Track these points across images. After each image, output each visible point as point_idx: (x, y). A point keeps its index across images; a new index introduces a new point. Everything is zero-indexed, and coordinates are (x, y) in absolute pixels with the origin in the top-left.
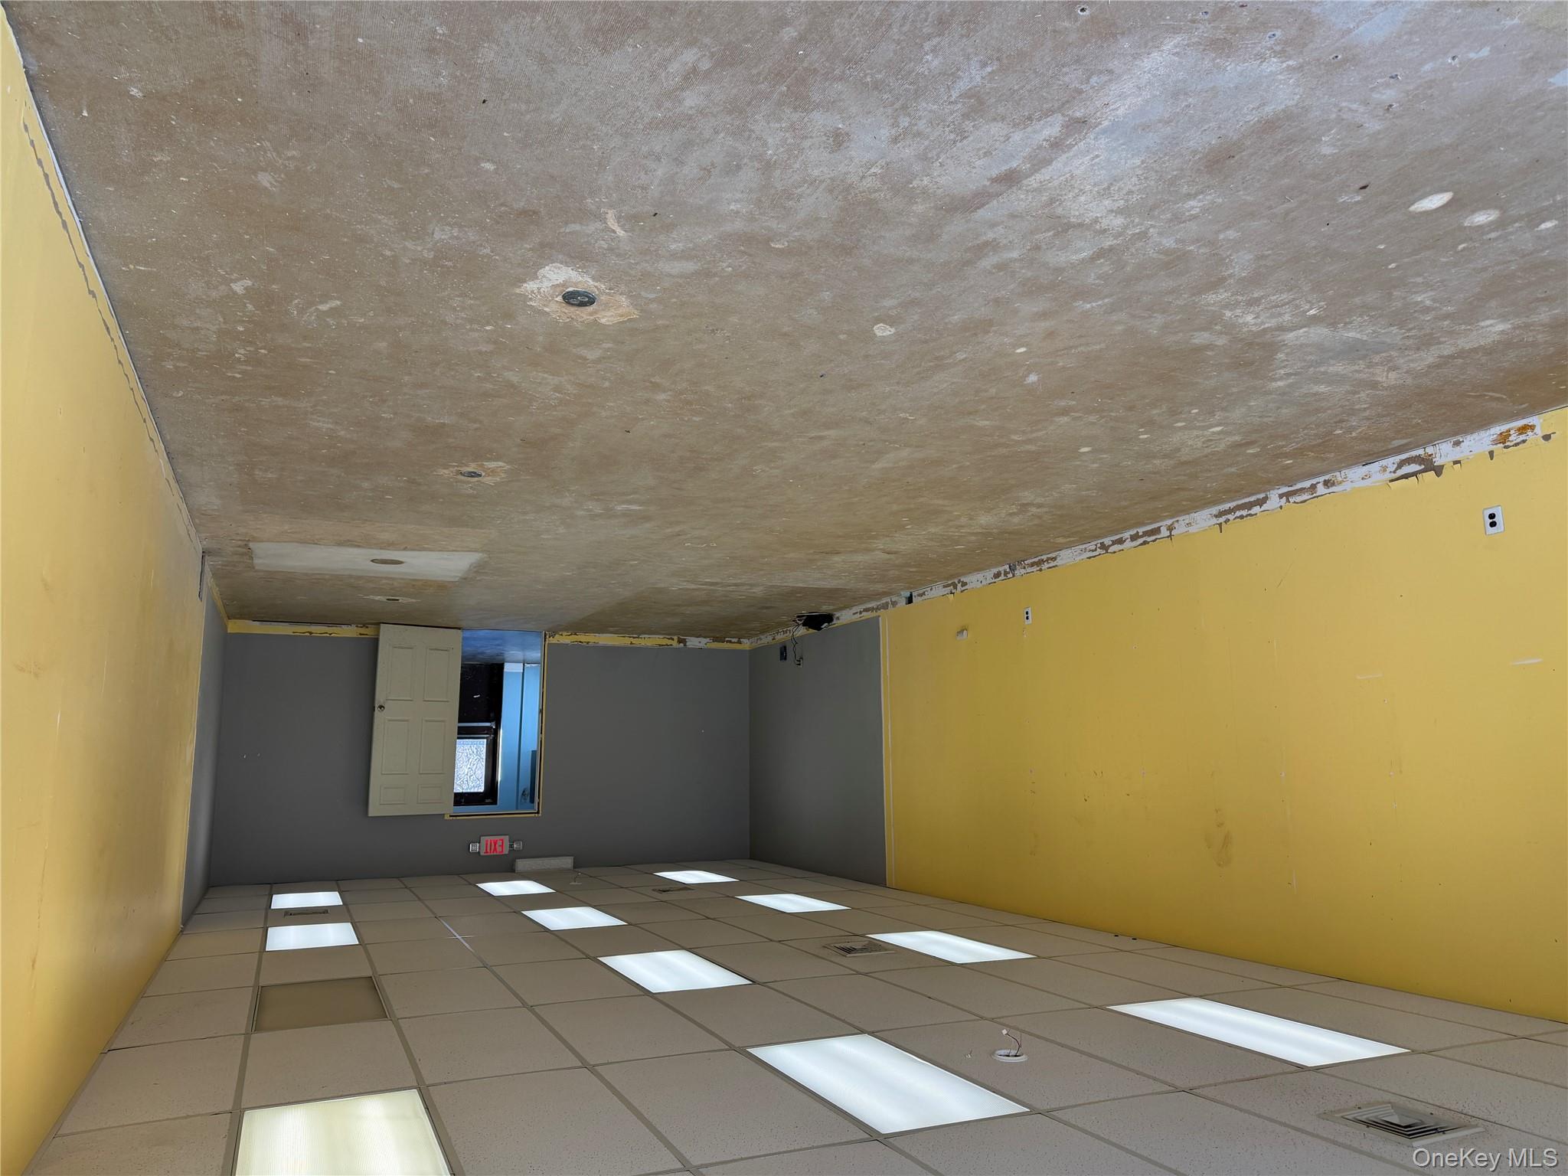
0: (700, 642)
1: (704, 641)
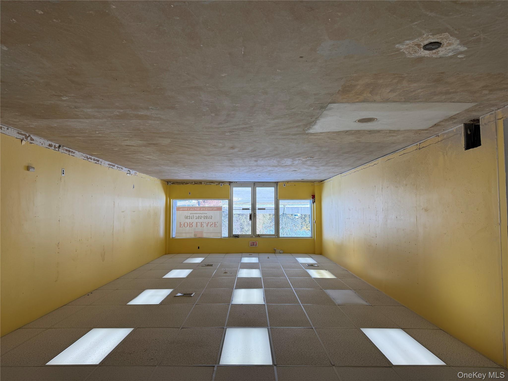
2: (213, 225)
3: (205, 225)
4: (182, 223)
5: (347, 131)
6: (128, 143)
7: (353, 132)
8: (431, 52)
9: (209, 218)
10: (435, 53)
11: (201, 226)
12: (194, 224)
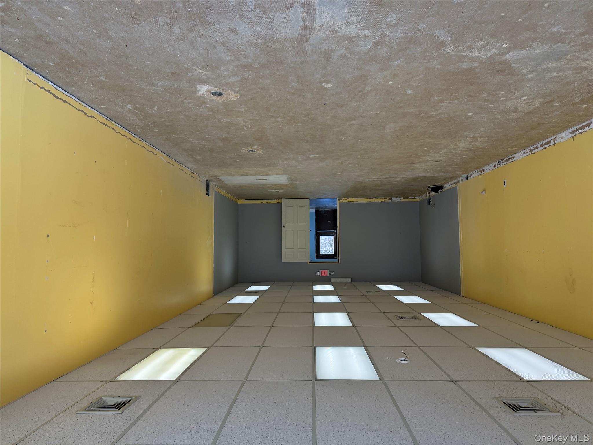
0: (398, 199)
1: (399, 199)
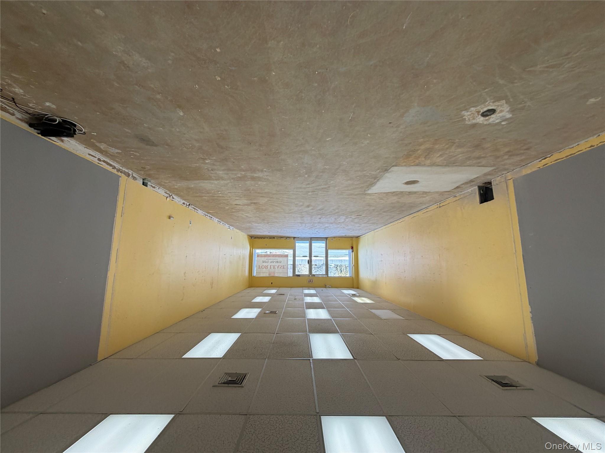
2: (282, 267)
3: (276, 267)
4: (261, 266)
5: (394, 192)
6: (237, 202)
7: (398, 193)
8: (485, 118)
9: (279, 262)
10: (487, 120)
11: (274, 268)
12: (269, 267)
